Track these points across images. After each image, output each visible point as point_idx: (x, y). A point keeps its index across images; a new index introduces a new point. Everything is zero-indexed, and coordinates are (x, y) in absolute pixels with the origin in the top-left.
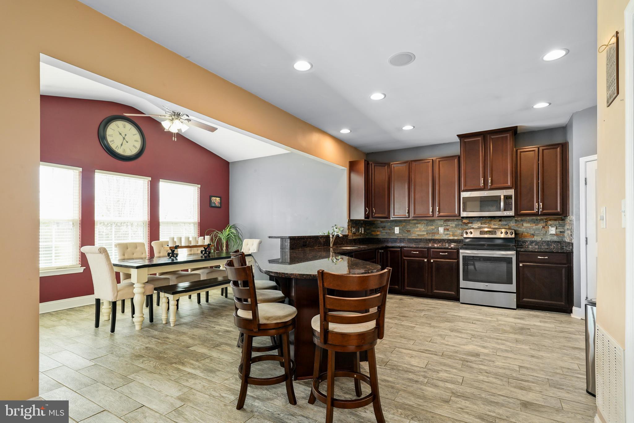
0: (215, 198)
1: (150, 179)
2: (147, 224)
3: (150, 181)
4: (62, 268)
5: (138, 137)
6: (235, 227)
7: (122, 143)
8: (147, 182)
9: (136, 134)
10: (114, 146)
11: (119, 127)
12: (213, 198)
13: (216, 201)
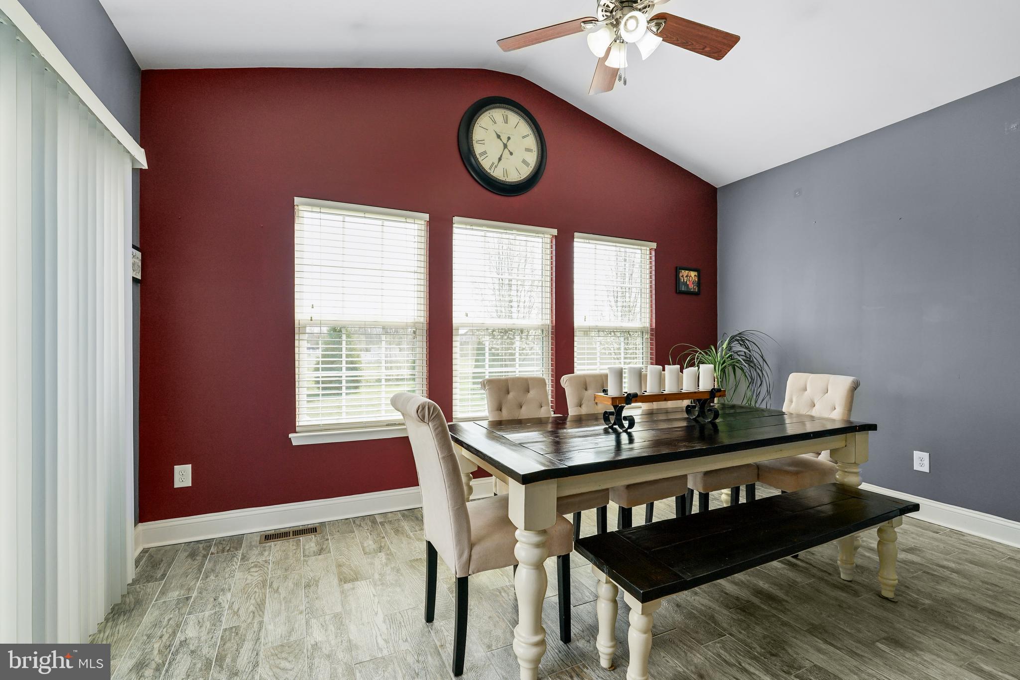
0: (687, 272)
1: (555, 232)
2: (550, 333)
3: (556, 236)
4: (395, 425)
5: (531, 142)
6: (742, 340)
7: (501, 156)
8: (549, 241)
9: (528, 136)
10: (486, 163)
11: (495, 123)
12: (684, 273)
13: (689, 277)
